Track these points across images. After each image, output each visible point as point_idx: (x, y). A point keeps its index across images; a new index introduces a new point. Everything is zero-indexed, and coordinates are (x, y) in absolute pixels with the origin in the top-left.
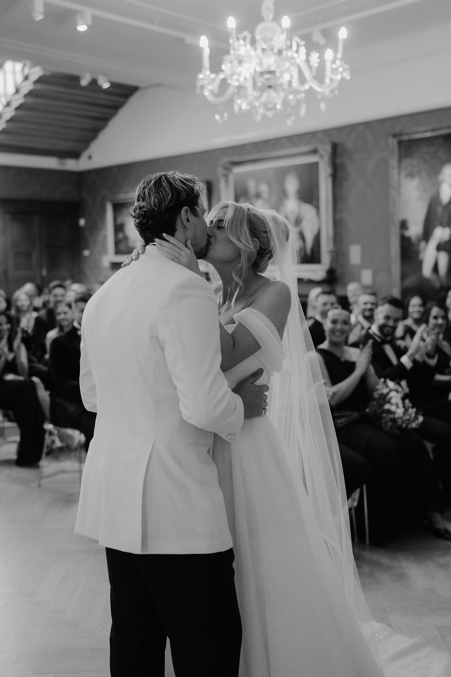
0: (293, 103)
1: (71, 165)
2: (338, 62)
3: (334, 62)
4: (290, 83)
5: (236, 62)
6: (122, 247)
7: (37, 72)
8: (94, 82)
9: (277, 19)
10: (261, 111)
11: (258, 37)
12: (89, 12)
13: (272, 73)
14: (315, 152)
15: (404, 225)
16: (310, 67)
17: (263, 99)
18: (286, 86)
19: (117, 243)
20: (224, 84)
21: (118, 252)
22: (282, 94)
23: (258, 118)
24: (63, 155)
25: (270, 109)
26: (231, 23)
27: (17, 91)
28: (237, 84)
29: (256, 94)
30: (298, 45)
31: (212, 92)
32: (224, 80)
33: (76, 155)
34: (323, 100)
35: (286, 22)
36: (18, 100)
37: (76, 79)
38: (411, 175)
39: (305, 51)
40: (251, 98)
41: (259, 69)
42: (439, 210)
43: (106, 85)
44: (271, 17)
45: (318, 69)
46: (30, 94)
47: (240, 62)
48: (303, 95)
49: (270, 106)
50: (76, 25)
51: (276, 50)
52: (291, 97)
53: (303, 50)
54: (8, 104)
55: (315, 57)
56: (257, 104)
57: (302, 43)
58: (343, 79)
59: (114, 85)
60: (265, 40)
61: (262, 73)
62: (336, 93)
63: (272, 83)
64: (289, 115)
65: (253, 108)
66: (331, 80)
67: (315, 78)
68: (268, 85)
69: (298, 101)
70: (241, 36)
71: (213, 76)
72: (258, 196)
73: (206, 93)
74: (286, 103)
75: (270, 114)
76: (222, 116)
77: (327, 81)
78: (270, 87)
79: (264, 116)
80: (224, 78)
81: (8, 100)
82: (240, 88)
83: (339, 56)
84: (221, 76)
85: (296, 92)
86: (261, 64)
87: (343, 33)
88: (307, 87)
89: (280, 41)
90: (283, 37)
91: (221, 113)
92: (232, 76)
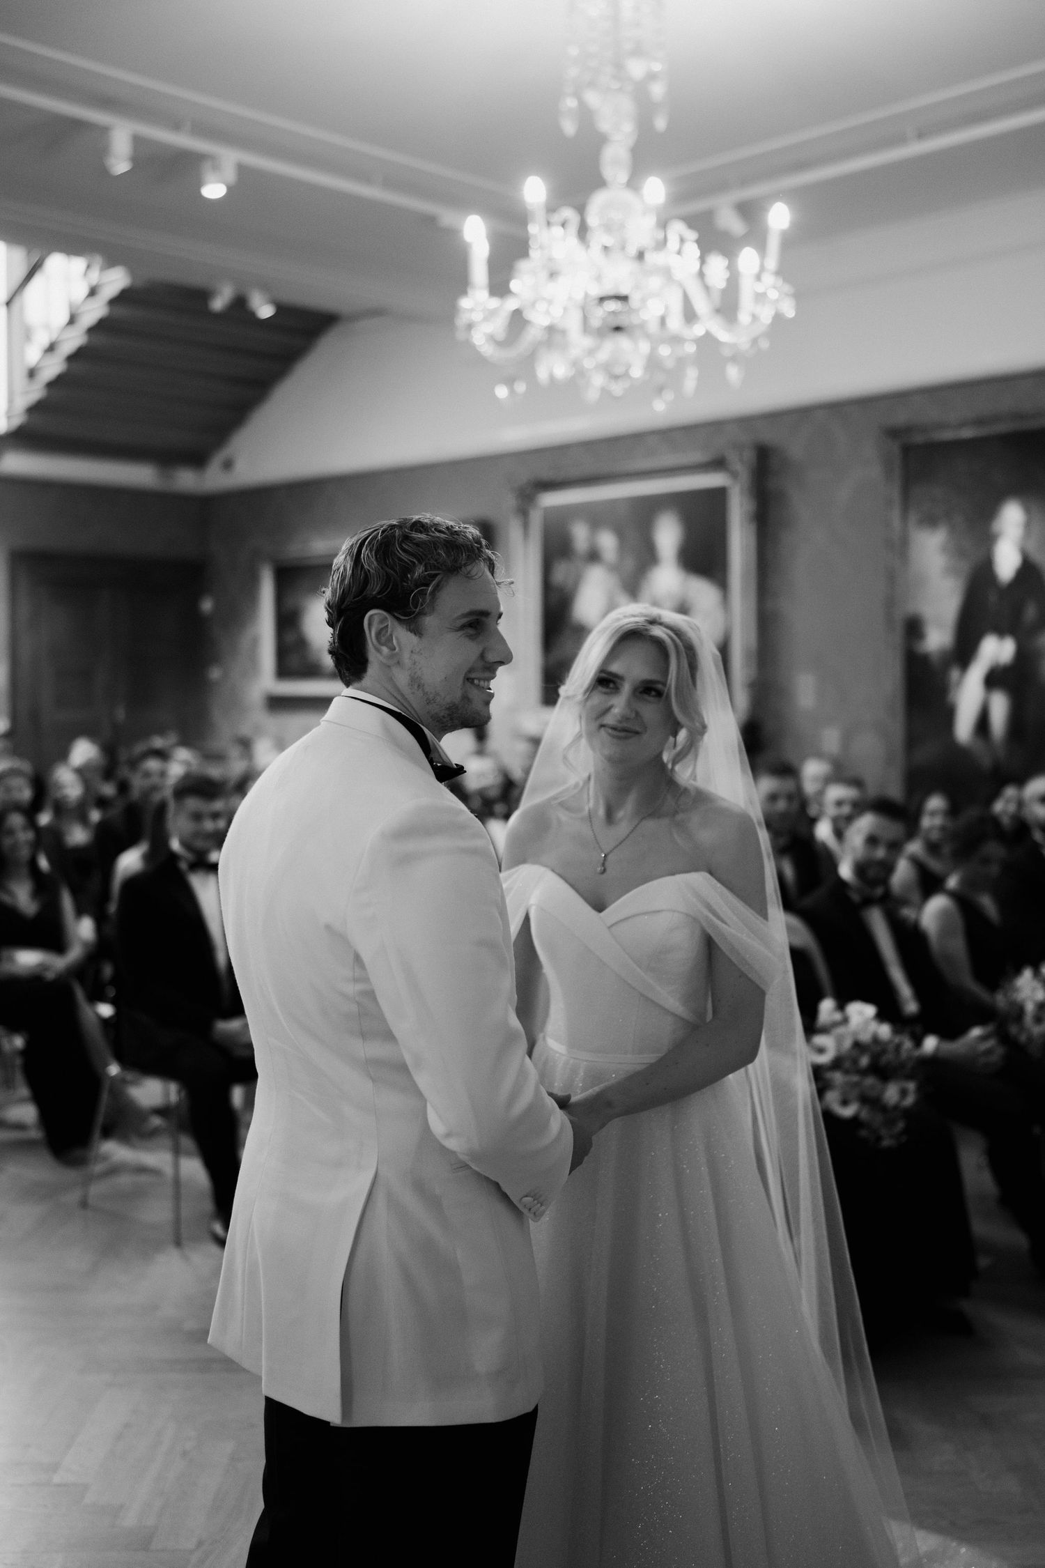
0: (670, 364)
1: (186, 480)
2: (769, 279)
3: (758, 278)
4: (663, 321)
5: (543, 275)
6: (294, 661)
7: (116, 280)
8: (240, 304)
9: (633, 184)
10: (598, 380)
11: (593, 220)
12: (230, 158)
13: (623, 299)
14: (718, 464)
15: (914, 628)
16: (707, 288)
17: (604, 354)
18: (653, 327)
19: (283, 652)
20: (518, 320)
21: (284, 671)
22: (644, 347)
23: (592, 395)
24: (167, 458)
25: (616, 377)
26: (534, 191)
27: (72, 320)
28: (545, 322)
29: (588, 342)
30: (682, 240)
31: (491, 338)
32: (517, 315)
33: (198, 459)
34: (734, 359)
35: (655, 189)
36: (74, 340)
37: (201, 296)
38: (930, 521)
39: (698, 253)
40: (575, 352)
41: (596, 291)
42: (993, 598)
43: (265, 311)
44: (623, 177)
45: (724, 292)
46: (100, 327)
47: (553, 275)
48: (691, 349)
49: (619, 370)
50: (199, 184)
51: (632, 251)
52: (664, 351)
53: (693, 250)
54: (51, 348)
55: (717, 266)
56: (588, 364)
57: (692, 235)
58: (778, 317)
59: (283, 310)
60: (608, 228)
61: (602, 299)
62: (764, 344)
63: (622, 321)
64: (660, 390)
65: (580, 374)
66: (755, 318)
67: (718, 311)
68: (615, 324)
69: (681, 362)
70: (557, 218)
71: (494, 303)
72: (594, 556)
73: (479, 339)
74: (653, 363)
75: (617, 388)
76: (512, 391)
77: (744, 317)
78: (618, 329)
79: (605, 392)
80: (517, 309)
81: (54, 337)
82: (551, 329)
83: (772, 262)
84: (511, 304)
85: (676, 340)
86: (599, 278)
87: (779, 217)
88: (698, 330)
89: (642, 230)
90: (650, 221)
91: (510, 382)
92: (533, 304)
